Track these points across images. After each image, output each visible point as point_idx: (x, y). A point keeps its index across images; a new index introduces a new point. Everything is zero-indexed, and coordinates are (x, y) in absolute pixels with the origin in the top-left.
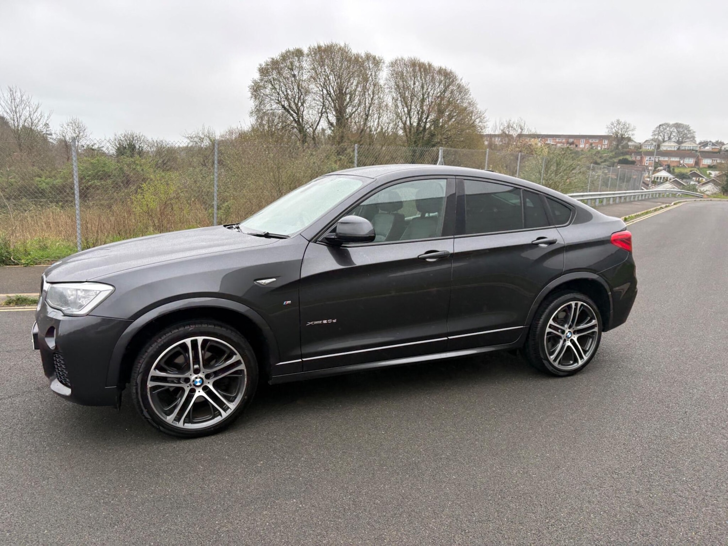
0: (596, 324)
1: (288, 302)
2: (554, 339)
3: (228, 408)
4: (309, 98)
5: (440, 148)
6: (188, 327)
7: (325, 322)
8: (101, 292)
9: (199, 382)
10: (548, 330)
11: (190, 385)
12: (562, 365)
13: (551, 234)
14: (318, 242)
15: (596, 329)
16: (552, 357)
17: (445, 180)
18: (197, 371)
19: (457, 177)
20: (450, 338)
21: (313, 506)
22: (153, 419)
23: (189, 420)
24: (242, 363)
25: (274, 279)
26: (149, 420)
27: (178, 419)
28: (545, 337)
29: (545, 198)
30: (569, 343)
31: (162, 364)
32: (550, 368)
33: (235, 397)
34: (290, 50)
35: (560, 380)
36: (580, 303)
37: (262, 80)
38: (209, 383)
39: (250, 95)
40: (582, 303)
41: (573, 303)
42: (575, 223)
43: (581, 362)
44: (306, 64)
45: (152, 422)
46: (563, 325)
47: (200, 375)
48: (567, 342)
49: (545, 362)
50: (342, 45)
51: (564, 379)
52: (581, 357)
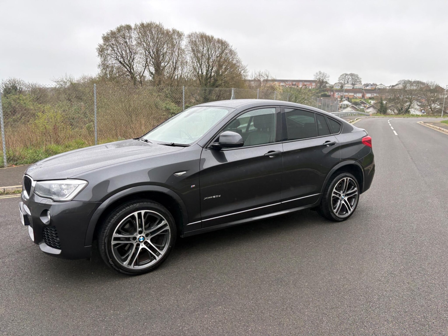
0: (357, 190)
1: (193, 186)
2: (336, 200)
3: (160, 254)
4: (137, 57)
5: (232, 88)
6: (136, 205)
7: (214, 197)
8: (79, 185)
9: (142, 239)
10: (333, 195)
11: (137, 242)
12: (340, 215)
13: (332, 139)
14: (208, 148)
15: (357, 193)
16: (335, 211)
17: (275, 109)
18: (140, 232)
19: (281, 107)
20: (282, 202)
21: (233, 309)
22: (115, 265)
23: (136, 264)
24: (167, 225)
25: (185, 172)
26: (113, 266)
27: (130, 264)
29: (327, 118)
30: (343, 202)
31: (120, 229)
32: (334, 217)
33: (164, 247)
34: (123, 25)
35: (340, 223)
36: (349, 178)
37: (105, 45)
38: (148, 239)
39: (97, 54)
40: (350, 178)
41: (345, 179)
42: (343, 133)
43: (349, 213)
44: (134, 35)
45: (114, 267)
46: (340, 192)
47: (143, 235)
48: (342, 201)
49: (332, 214)
50: (158, 24)
51: (341, 222)
52: (350, 210)
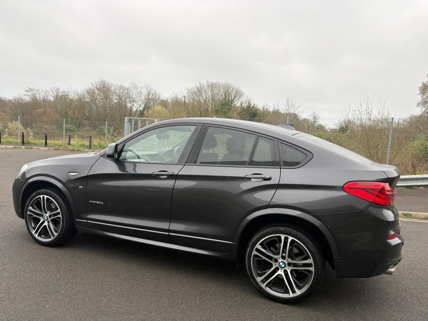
1: (81, 187)
3: (54, 235)
7: (98, 202)
9: (46, 218)
10: (254, 252)
11: (43, 219)
14: (105, 157)
19: (204, 125)
20: (170, 234)
23: (39, 235)
24: (60, 214)
25: (77, 174)
27: (36, 233)
28: (252, 258)
30: (281, 272)
33: (57, 231)
36: (290, 238)
38: (50, 219)
40: (293, 238)
41: (282, 236)
46: (274, 254)
48: (279, 270)
52: (293, 291)
